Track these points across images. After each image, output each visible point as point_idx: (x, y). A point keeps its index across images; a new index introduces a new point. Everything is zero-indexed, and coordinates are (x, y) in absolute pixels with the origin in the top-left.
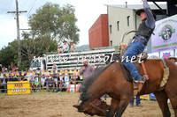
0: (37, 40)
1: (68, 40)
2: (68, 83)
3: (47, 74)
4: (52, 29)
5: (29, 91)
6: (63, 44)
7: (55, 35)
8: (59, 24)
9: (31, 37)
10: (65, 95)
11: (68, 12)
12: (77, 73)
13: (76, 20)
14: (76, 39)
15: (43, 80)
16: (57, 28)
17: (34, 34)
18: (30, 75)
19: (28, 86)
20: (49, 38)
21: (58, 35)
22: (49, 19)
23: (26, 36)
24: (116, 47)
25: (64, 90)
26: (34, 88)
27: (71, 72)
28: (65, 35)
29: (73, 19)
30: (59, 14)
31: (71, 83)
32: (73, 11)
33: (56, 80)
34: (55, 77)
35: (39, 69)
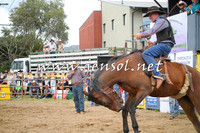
0: (20, 37)
1: (56, 39)
2: (54, 89)
3: (31, 77)
4: (38, 25)
5: (8, 97)
6: (49, 44)
7: (40, 32)
8: (46, 20)
9: (12, 34)
10: (50, 102)
11: (56, 7)
12: (65, 78)
13: (65, 16)
14: (65, 38)
15: (26, 85)
16: (43, 24)
17: (16, 31)
18: (10, 78)
19: (8, 91)
20: (33, 36)
21: (44, 33)
22: (34, 14)
23: (6, 32)
24: (110, 49)
25: (50, 96)
26: (14, 93)
27: (58, 76)
28: (53, 33)
29: (61, 15)
30: (46, 9)
31: (58, 89)
32: (62, 5)
33: (41, 84)
34: (39, 81)
35: (21, 71)
